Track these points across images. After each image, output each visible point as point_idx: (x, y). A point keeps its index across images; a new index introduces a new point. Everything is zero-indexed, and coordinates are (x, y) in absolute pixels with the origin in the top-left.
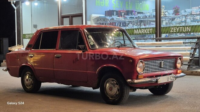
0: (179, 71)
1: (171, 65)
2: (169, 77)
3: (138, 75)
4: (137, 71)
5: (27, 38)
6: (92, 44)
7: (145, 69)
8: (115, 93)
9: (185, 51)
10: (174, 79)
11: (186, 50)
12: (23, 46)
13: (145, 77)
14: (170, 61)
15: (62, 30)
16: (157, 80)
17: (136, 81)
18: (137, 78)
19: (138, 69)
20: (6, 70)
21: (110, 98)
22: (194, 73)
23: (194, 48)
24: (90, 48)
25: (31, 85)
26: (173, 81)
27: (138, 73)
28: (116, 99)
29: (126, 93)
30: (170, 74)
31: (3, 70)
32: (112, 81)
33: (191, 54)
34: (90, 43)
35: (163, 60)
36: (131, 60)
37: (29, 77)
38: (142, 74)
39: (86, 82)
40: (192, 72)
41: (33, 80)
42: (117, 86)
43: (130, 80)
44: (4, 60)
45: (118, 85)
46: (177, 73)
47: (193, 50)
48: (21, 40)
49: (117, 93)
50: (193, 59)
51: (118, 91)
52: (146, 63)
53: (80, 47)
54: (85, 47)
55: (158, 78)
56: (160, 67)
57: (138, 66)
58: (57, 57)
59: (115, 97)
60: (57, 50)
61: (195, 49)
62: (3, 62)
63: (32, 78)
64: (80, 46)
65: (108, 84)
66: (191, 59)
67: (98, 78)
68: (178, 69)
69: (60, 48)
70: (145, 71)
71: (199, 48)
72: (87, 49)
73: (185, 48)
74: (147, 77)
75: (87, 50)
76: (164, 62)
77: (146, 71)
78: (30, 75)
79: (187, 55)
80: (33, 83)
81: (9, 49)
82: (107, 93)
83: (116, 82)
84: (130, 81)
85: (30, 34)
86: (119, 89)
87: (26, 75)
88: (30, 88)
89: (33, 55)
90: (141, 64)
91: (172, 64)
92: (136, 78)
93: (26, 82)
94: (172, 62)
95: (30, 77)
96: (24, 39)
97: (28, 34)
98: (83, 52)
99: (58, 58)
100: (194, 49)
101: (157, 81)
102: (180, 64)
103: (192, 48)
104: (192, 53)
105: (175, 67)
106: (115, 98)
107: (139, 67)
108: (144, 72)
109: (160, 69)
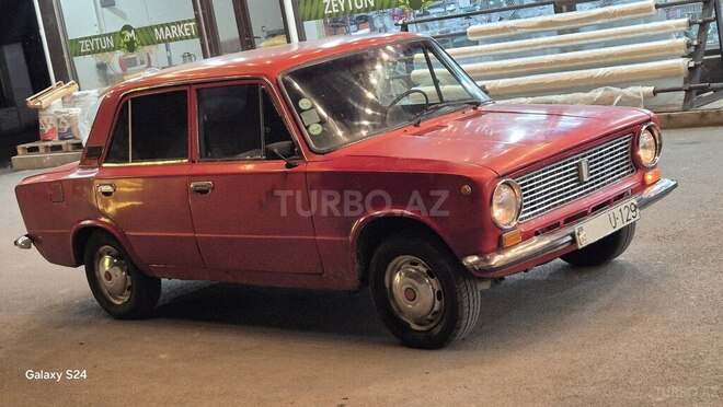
0: (649, 177)
1: (618, 163)
2: (618, 214)
3: (500, 238)
4: (495, 224)
5: (85, 54)
6: (316, 129)
7: (525, 206)
8: (427, 309)
9: (666, 36)
10: (634, 214)
11: (670, 33)
12: (78, 82)
13: (527, 236)
14: (611, 150)
15: (199, 86)
16: (573, 235)
17: (497, 260)
18: (500, 247)
19: (498, 213)
20: (26, 246)
21: (415, 327)
22: (710, 116)
23: (700, 21)
24: (311, 150)
25: (127, 292)
26: (633, 224)
27: (501, 229)
28: (435, 326)
29: (466, 305)
30: (620, 197)
31: (16, 243)
32: (411, 264)
33: (689, 45)
34: (310, 129)
35: (585, 156)
36: (466, 186)
37: (112, 265)
38: (515, 228)
39: (320, 275)
40: (703, 115)
41: (128, 273)
42: (433, 280)
43: (476, 258)
44: (19, 147)
45: (432, 277)
46: (644, 185)
47: (696, 28)
48: (67, 61)
49: (436, 308)
50: (699, 65)
51: (439, 299)
52: (522, 185)
53: (276, 151)
54: (294, 145)
55: (576, 228)
56: (580, 181)
57: (495, 201)
58: (198, 191)
59: (431, 321)
60: (193, 162)
61: (704, 26)
62: (16, 154)
63: (126, 267)
64: (276, 147)
65: (397, 278)
66: (692, 64)
67: (358, 257)
68: (646, 169)
69: (204, 154)
70: (525, 212)
71: (716, 19)
72: (300, 153)
73: (665, 28)
74: (537, 234)
75: (302, 158)
76: (590, 159)
77: (528, 211)
78: (113, 257)
79: (678, 51)
80: (129, 283)
81: (31, 101)
82: (398, 307)
83: (425, 267)
84: (476, 263)
85: (95, 37)
86: (438, 292)
87: (101, 256)
88: (124, 304)
89: (111, 185)
90: (506, 192)
91: (622, 156)
92: (495, 246)
93: (106, 284)
94: (622, 151)
95: (115, 264)
96: (75, 59)
97: (86, 38)
98: (288, 166)
99: (204, 192)
100: (701, 24)
101: (574, 241)
102: (650, 147)
103: (691, 24)
104: (695, 43)
105: (636, 165)
106: (432, 325)
107: (501, 205)
108: (522, 219)
109: (579, 190)
